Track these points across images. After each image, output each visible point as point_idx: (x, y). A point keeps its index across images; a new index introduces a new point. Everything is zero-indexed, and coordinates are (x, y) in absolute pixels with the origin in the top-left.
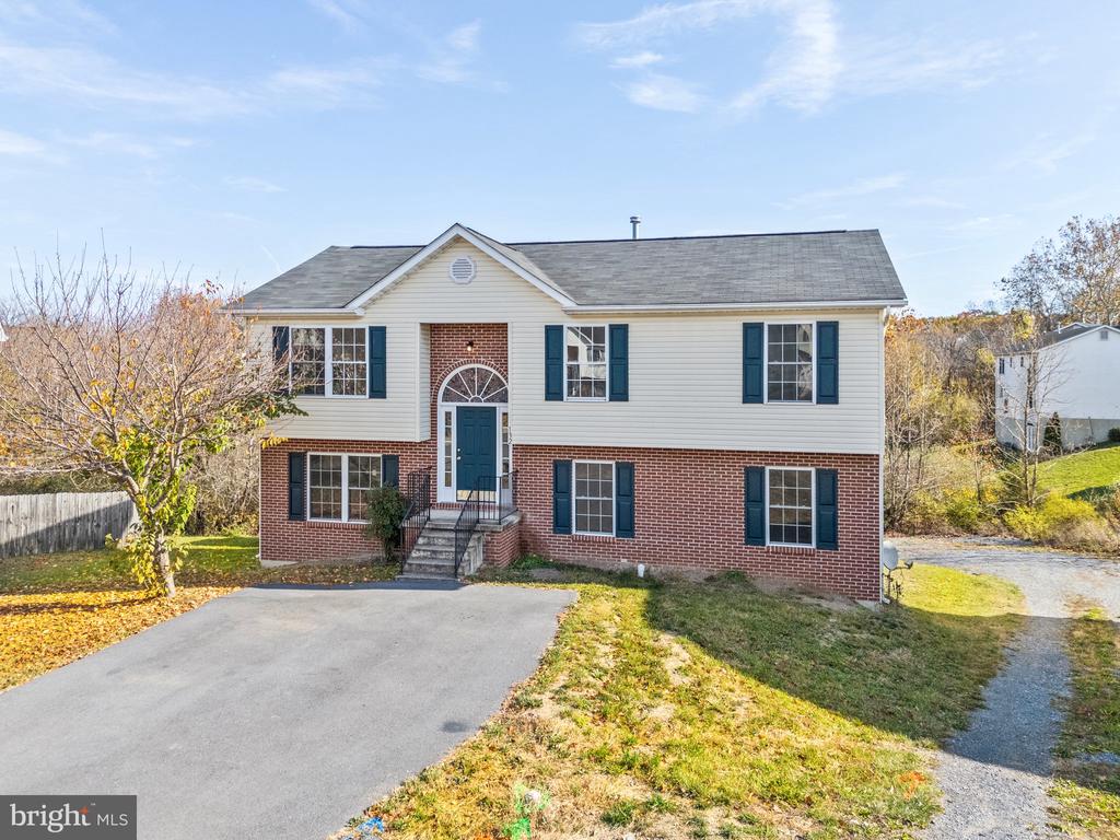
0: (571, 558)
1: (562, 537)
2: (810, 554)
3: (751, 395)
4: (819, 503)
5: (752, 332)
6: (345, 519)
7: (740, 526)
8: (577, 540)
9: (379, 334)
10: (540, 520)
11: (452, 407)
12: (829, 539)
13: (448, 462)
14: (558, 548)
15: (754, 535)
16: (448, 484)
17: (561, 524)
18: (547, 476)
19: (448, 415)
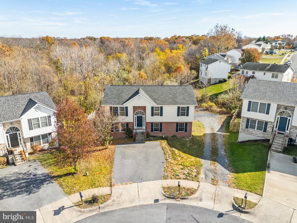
0: (153, 135)
1: (152, 132)
2: (183, 133)
3: (178, 115)
4: (185, 127)
5: (179, 108)
6: (120, 131)
7: (175, 130)
8: (154, 133)
9: (127, 108)
10: (149, 130)
11: (136, 116)
12: (186, 131)
13: (135, 123)
14: (152, 134)
15: (177, 131)
16: (135, 126)
17: (152, 131)
18: (150, 125)
19: (135, 117)
